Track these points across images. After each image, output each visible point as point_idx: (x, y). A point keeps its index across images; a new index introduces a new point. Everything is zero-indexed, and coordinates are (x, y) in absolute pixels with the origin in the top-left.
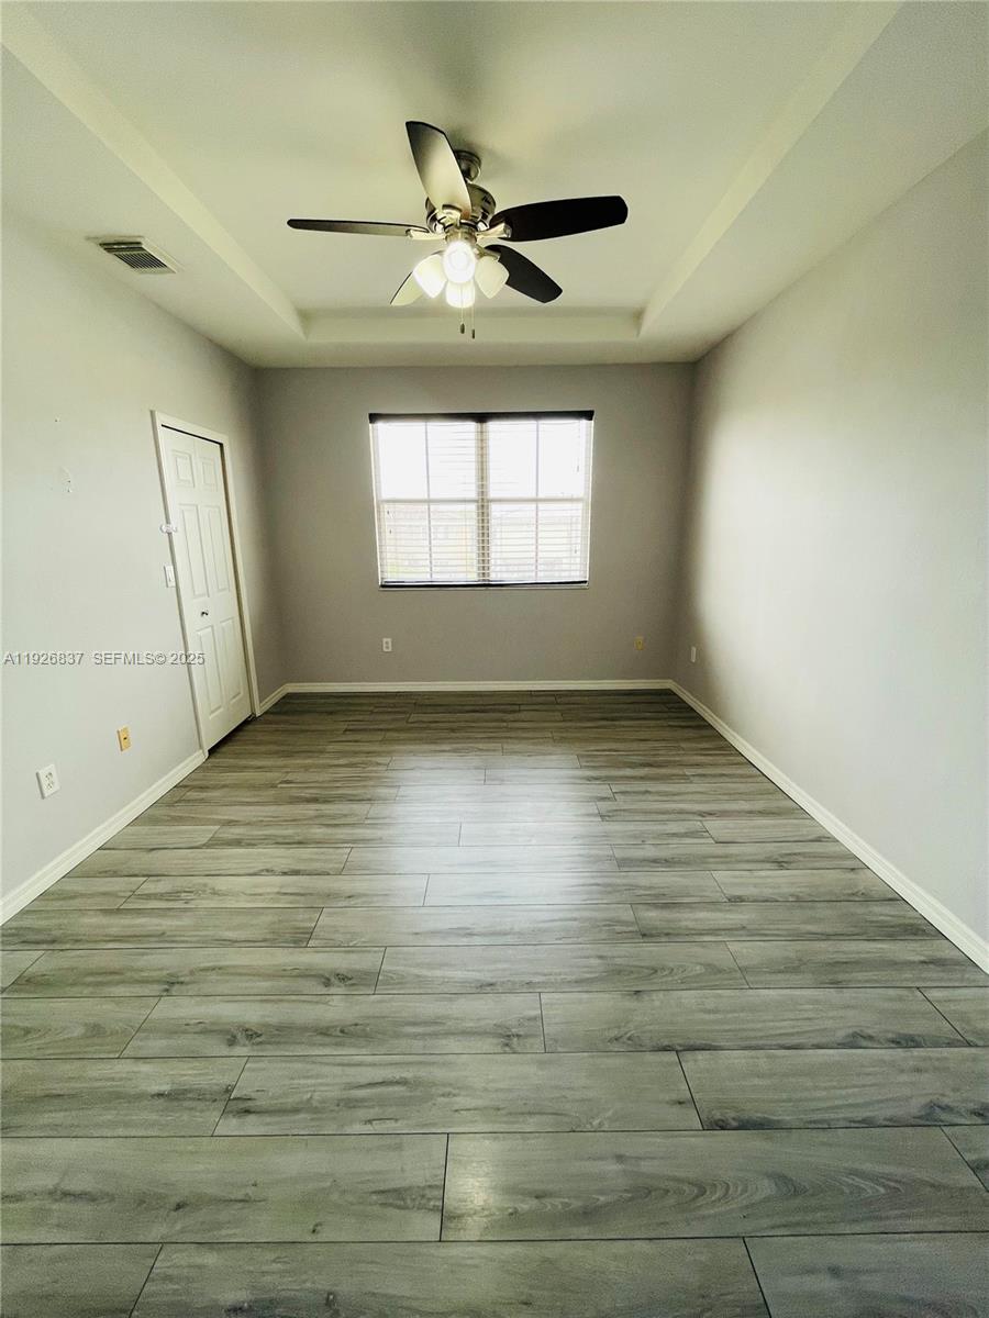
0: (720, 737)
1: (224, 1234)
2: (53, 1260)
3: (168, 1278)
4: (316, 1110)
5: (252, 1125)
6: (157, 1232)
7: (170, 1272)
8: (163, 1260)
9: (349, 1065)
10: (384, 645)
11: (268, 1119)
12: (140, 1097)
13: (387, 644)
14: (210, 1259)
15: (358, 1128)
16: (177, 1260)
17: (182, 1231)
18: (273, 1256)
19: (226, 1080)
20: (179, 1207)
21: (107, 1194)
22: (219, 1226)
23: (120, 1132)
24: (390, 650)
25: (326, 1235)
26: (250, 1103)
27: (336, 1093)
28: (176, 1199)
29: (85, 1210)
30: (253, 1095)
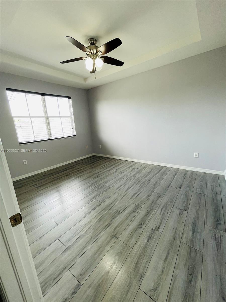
0: (114, 159)
1: (181, 234)
2: (179, 260)
3: (187, 242)
4: (163, 219)
5: (162, 227)
6: (178, 243)
7: (186, 241)
8: (184, 242)
9: (156, 213)
10: (24, 162)
11: (162, 225)
12: (146, 244)
13: (25, 162)
14: (185, 236)
15: (168, 215)
16: (184, 240)
17: (179, 239)
18: (186, 228)
19: (150, 229)
20: (174, 239)
21: (168, 251)
22: (179, 234)
23: (154, 248)
24: (27, 163)
25: (184, 222)
26: (157, 227)
27: (160, 216)
28: (173, 239)
29: (171, 255)
30: (155, 226)
